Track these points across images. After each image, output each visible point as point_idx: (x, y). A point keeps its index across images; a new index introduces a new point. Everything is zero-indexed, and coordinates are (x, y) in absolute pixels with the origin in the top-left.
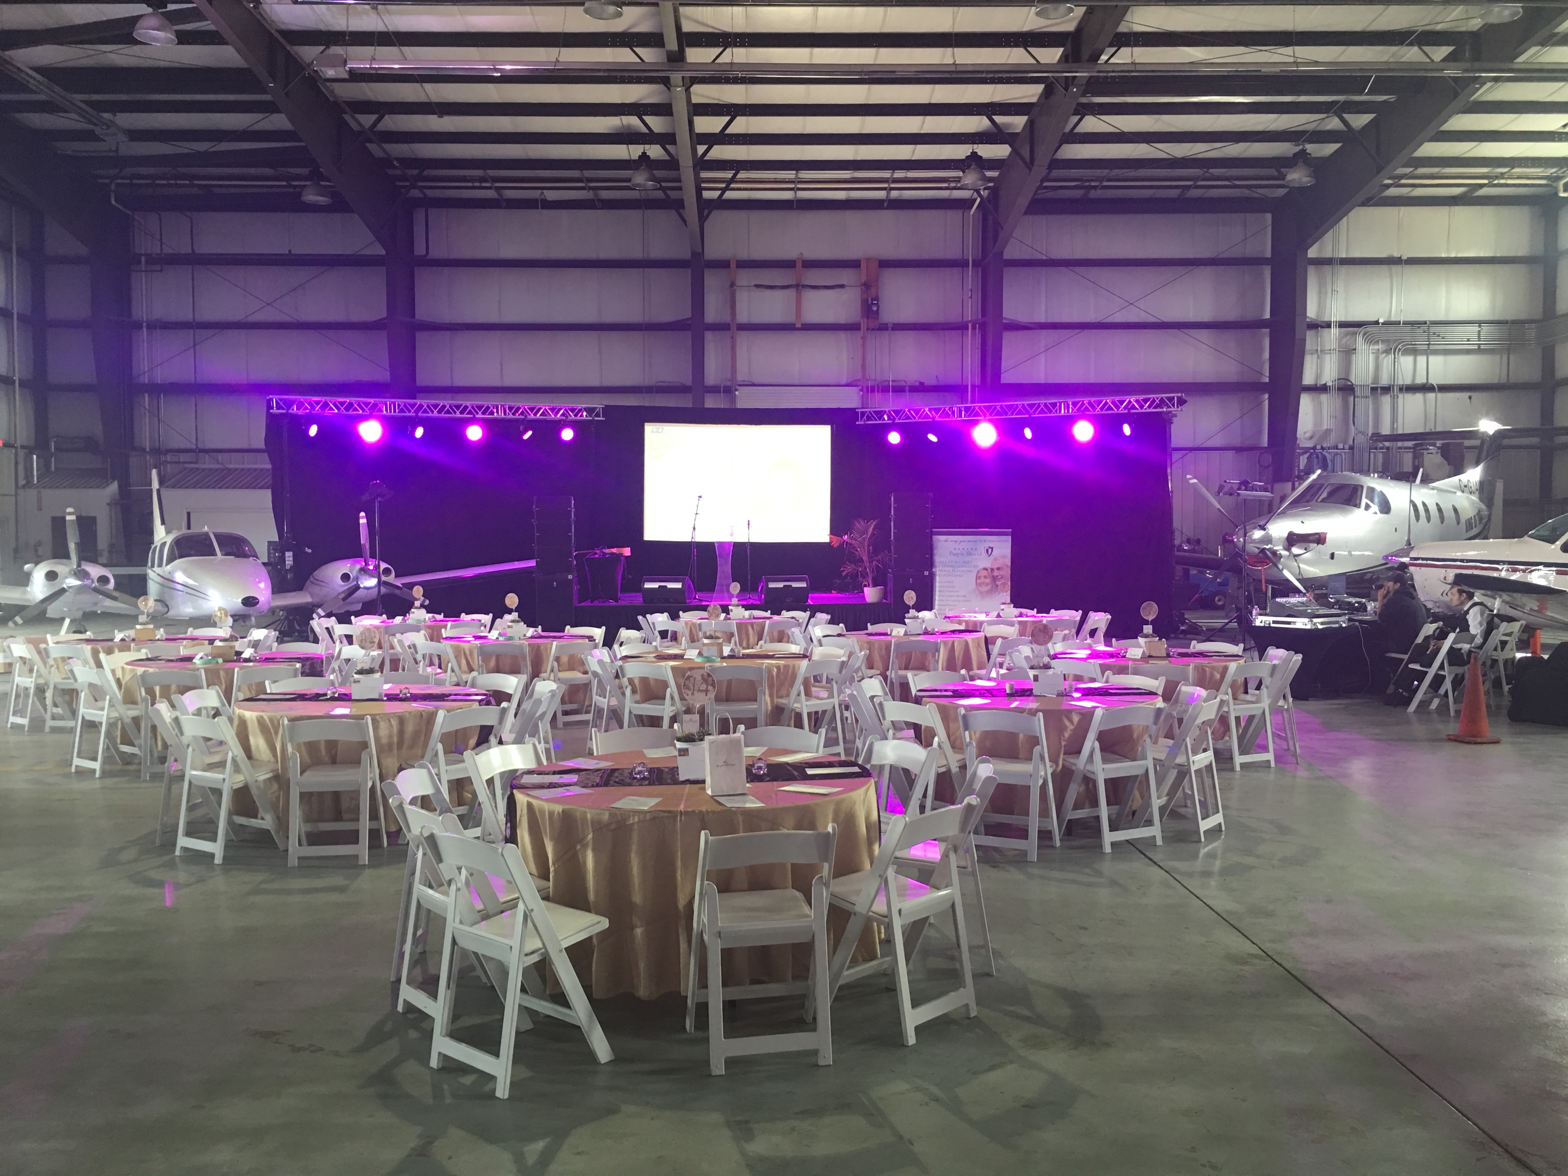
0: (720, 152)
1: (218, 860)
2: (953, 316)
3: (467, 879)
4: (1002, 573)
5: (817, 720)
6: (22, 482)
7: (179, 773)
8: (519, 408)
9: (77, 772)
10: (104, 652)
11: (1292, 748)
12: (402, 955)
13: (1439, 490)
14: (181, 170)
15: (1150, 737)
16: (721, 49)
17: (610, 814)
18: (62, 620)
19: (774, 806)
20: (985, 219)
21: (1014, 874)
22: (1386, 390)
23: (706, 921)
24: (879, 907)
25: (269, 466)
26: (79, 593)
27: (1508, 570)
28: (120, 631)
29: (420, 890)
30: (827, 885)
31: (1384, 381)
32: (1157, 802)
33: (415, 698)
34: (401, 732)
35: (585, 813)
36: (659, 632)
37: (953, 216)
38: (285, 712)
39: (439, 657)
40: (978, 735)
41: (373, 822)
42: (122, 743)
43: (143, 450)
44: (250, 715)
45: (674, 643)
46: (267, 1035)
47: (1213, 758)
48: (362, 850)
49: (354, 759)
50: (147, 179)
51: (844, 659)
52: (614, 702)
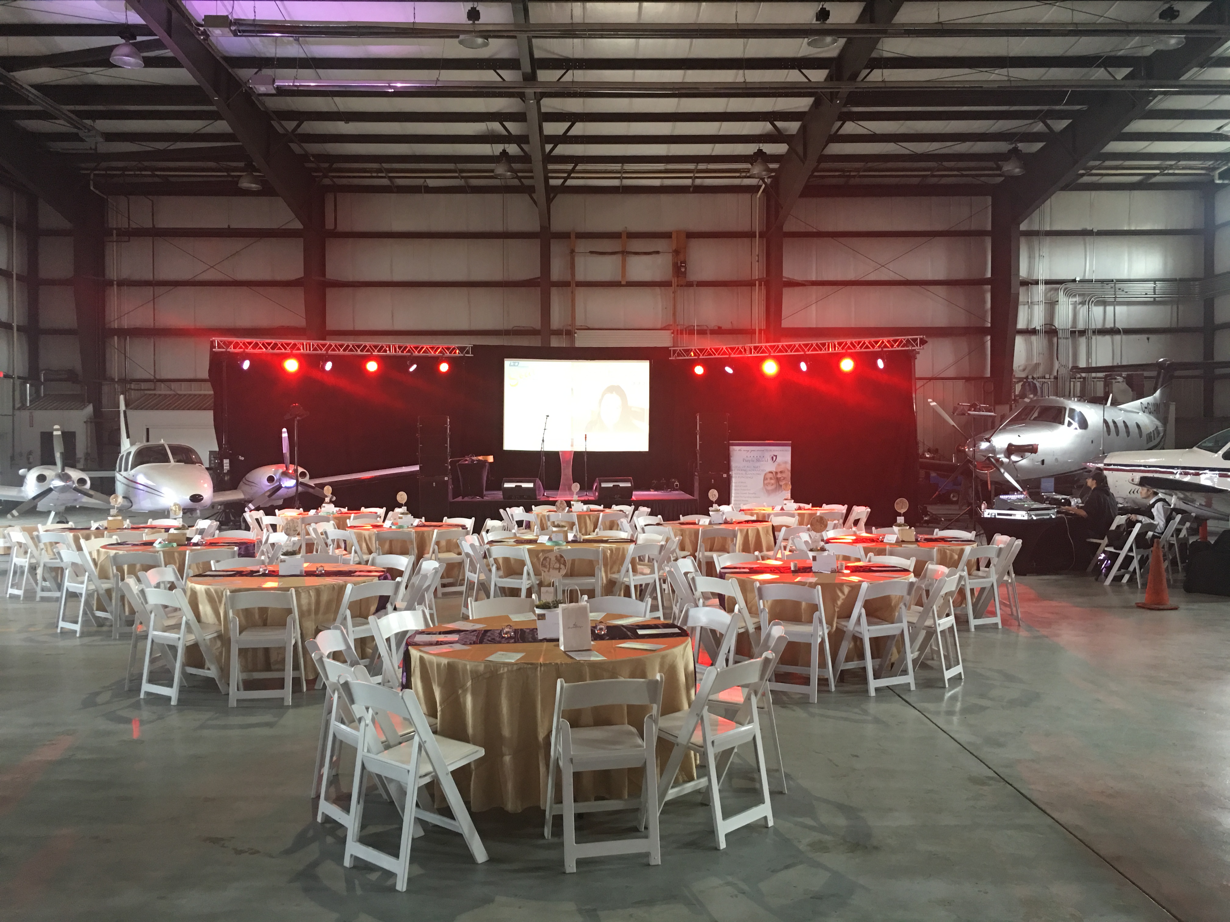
0: (562, 150)
1: (174, 702)
2: (744, 275)
3: (373, 715)
4: (784, 475)
5: (641, 592)
6: (18, 405)
7: (144, 634)
8: (406, 347)
9: (61, 632)
10: (83, 538)
11: (1015, 613)
12: (321, 777)
13: (1125, 411)
14: (146, 164)
15: (905, 605)
16: (564, 71)
17: (486, 666)
18: (49, 512)
19: (614, 660)
20: (768, 200)
21: (800, 713)
22: (1082, 333)
23: (561, 750)
24: (697, 739)
25: (212, 392)
26: (63, 492)
27: (1181, 474)
28: (95, 521)
29: (336, 726)
30: (656, 722)
31: (1081, 326)
32: (910, 656)
33: (328, 574)
34: (318, 603)
35: (465, 665)
36: (517, 522)
37: (744, 199)
38: (226, 586)
39: (345, 541)
40: (769, 603)
41: (295, 672)
42: (97, 610)
43: (113, 380)
44: (200, 588)
45: (527, 530)
46: (215, 841)
47: (954, 621)
48: (287, 694)
49: (281, 624)
50: (119, 171)
51: (663, 543)
52: (483, 577)
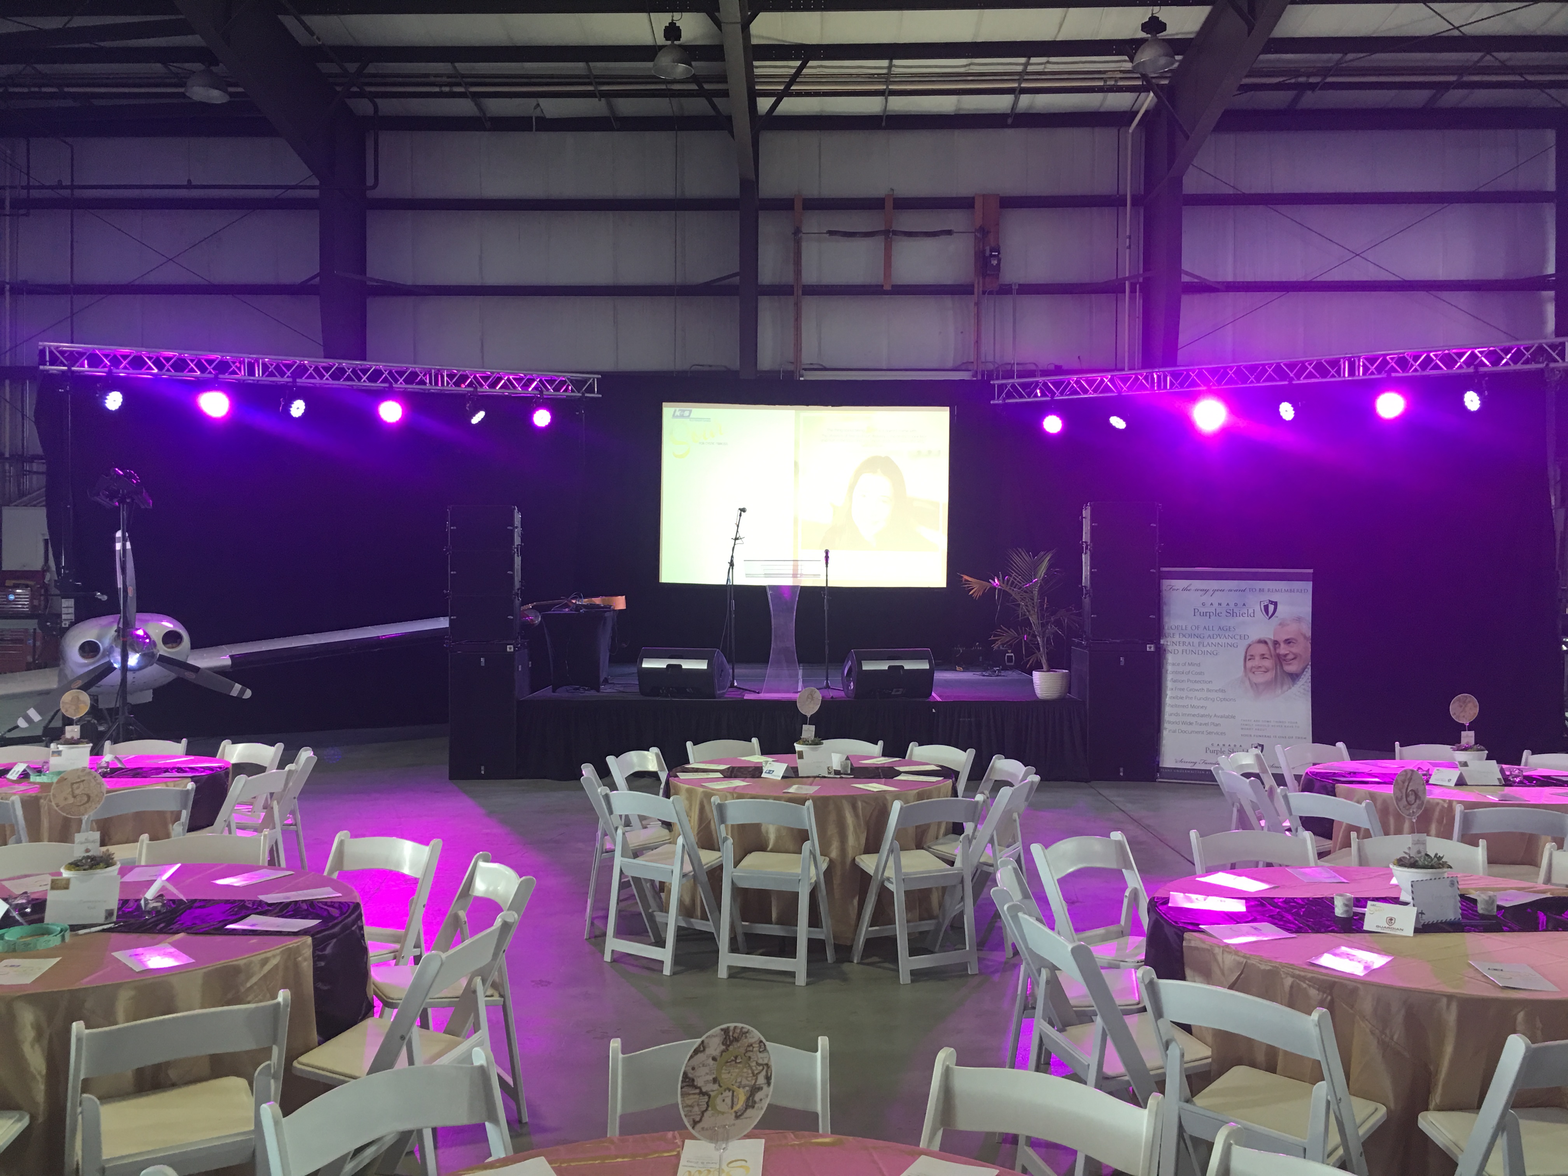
0: (782, 27)
2: (1103, 272)
8: (465, 377)
20: (1149, 140)
37: (1104, 136)
